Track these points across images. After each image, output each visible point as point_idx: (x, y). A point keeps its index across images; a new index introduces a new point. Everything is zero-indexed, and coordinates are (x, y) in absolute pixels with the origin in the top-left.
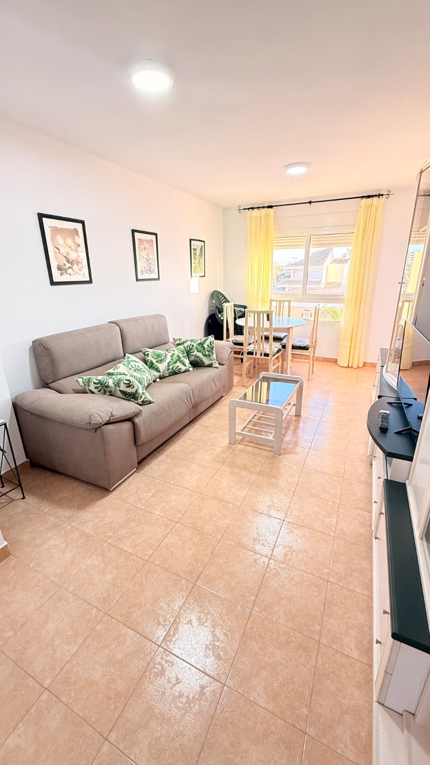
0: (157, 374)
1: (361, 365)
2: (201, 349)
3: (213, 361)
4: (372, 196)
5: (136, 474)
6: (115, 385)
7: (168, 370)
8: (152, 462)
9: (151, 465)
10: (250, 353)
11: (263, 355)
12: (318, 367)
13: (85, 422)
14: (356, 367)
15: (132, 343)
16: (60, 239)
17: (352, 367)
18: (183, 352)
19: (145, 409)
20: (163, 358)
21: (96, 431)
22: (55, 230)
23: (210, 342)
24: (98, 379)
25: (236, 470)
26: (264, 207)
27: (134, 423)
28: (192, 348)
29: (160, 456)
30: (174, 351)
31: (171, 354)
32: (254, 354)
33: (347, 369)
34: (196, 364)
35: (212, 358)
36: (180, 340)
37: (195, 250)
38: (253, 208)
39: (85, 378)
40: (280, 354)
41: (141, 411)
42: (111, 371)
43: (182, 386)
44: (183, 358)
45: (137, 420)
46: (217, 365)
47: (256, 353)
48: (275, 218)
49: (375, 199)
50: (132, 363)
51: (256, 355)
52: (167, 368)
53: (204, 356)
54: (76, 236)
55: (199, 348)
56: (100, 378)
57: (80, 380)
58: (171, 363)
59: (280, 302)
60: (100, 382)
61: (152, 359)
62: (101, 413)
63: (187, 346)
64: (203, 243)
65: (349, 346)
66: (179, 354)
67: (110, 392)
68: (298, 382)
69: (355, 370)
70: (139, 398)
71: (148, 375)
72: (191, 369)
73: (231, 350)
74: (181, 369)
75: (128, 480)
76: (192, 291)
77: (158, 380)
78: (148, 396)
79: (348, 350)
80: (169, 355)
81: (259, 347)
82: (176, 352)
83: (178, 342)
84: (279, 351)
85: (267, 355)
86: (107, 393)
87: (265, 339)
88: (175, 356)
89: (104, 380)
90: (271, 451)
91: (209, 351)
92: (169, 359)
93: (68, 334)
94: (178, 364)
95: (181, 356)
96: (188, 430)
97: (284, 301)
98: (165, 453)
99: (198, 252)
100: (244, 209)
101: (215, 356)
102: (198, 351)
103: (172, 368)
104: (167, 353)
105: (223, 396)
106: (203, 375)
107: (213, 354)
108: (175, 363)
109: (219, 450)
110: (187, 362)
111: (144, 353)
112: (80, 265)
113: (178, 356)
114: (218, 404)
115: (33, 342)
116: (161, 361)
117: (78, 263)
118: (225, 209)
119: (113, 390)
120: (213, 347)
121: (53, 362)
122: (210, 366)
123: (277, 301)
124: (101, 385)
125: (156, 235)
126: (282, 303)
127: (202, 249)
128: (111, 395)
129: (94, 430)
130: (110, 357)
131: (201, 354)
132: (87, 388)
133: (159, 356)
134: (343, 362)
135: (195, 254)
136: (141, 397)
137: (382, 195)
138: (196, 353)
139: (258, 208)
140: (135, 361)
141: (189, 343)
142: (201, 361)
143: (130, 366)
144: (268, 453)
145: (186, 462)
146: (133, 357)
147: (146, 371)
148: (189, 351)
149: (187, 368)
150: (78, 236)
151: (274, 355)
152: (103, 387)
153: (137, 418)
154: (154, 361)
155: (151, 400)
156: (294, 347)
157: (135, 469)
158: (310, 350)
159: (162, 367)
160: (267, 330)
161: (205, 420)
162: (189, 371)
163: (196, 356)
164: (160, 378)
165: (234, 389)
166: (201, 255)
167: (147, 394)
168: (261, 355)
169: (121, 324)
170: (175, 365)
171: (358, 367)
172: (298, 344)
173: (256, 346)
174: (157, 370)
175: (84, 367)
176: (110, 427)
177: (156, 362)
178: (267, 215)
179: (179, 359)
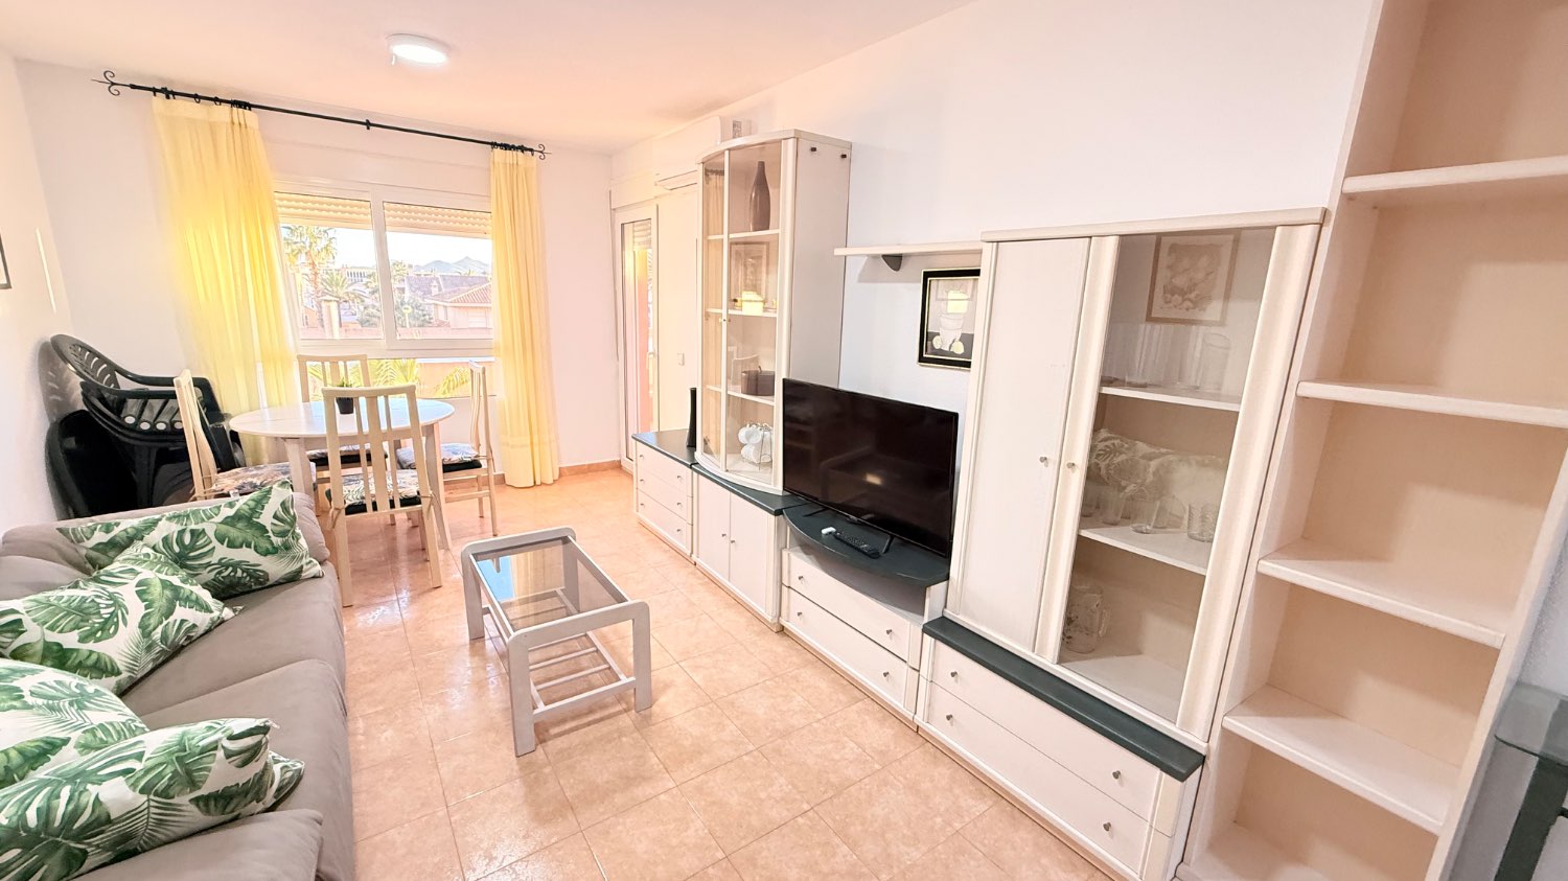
2: (249, 534)
3: (304, 561)
6: (160, 793)
7: (149, 648)
14: (549, 481)
17: (542, 484)
20: (106, 612)
23: (282, 504)
26: (215, 100)
28: (193, 540)
31: (128, 589)
35: (296, 550)
38: (169, 93)
44: (187, 587)
46: (316, 567)
48: (270, 140)
49: (518, 154)
51: (375, 509)
52: (144, 645)
53: (263, 553)
55: (233, 533)
58: (153, 621)
59: (334, 361)
65: (529, 443)
66: (163, 577)
69: (551, 487)
72: (228, 613)
74: (194, 626)
79: (529, 449)
80: (128, 594)
81: (383, 486)
82: (146, 573)
88: (156, 590)
90: (628, 709)
91: (282, 534)
92: (136, 609)
94: (181, 612)
95: (176, 581)
97: (345, 359)
101: (302, 541)
102: (230, 546)
103: (164, 638)
104: (111, 589)
107: (296, 537)
108: (170, 612)
109: (514, 791)
110: (206, 596)
113: (165, 584)
116: (107, 628)
120: (295, 518)
122: (294, 578)
131: (251, 551)
133: (81, 612)
134: (522, 477)
137: (531, 150)
138: (223, 553)
142: (254, 573)
144: (627, 715)
148: (183, 555)
149: (213, 614)
156: (447, 468)
158: (481, 466)
159: (119, 647)
162: (223, 622)
163: (227, 564)
168: (393, 507)
170: (171, 619)
174: (101, 667)
177: (82, 640)
178: (238, 126)
179: (177, 596)
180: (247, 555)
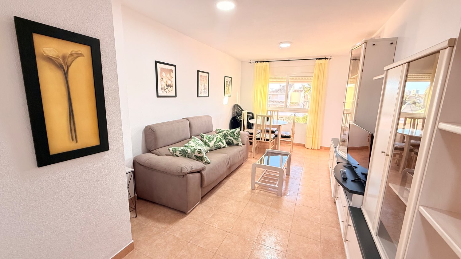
0: (209, 148)
1: (319, 148)
2: (233, 135)
3: (239, 142)
4: (322, 59)
5: (200, 205)
6: (192, 152)
7: (215, 146)
8: (208, 198)
9: (208, 200)
10: (258, 139)
11: (265, 140)
12: (295, 148)
13: (179, 171)
14: (316, 149)
15: (195, 130)
16: (164, 74)
17: (314, 149)
18: (222, 136)
19: (207, 166)
20: (212, 139)
21: (183, 177)
22: (162, 69)
23: (238, 131)
24: (181, 148)
25: (257, 204)
26: (264, 62)
27: (201, 175)
28: (227, 134)
29: (212, 195)
30: (218, 136)
31: (216, 137)
32: (260, 139)
33: (311, 150)
34: (230, 144)
35: (238, 140)
36: (220, 130)
37: (227, 82)
38: (258, 62)
39: (173, 148)
40: (274, 140)
41: (205, 167)
42: (187, 145)
43: (224, 155)
44: (222, 140)
45: (203, 172)
46: (241, 144)
47: (261, 139)
48: (270, 67)
49: (323, 60)
50: (197, 141)
51: (261, 140)
53: (234, 139)
54: (171, 73)
55: (231, 134)
56: (182, 148)
57: (171, 149)
58: (216, 142)
59: (273, 111)
60: (183, 150)
61: (206, 140)
62: (187, 167)
63: (224, 133)
64: (231, 78)
65: (312, 137)
67: (188, 156)
68: (288, 155)
69: (316, 151)
70: (204, 160)
71: (204, 149)
72: (227, 146)
73: (248, 137)
74: (221, 146)
75: (196, 208)
76: (224, 104)
77: (209, 152)
78: (208, 159)
79: (312, 139)
80: (215, 138)
81: (263, 135)
82: (219, 137)
83: (219, 131)
84: (274, 138)
85: (268, 140)
86: (186, 157)
87: (267, 132)
88: (218, 139)
89: (185, 149)
90: (276, 194)
91: (237, 136)
92: (215, 140)
93: (164, 124)
94: (220, 143)
95: (221, 138)
96: (226, 181)
97: (275, 111)
98: (215, 194)
99: (228, 83)
100: (253, 62)
101: (240, 139)
102: (231, 136)
103: (217, 145)
104: (214, 137)
105: (243, 163)
106: (234, 150)
107: (239, 138)
108: (219, 142)
109: (245, 193)
110: (225, 142)
111: (201, 136)
112: (172, 87)
113: (220, 138)
114: (240, 167)
115: (146, 127)
116: (211, 141)
117: (171, 87)
118: (242, 62)
119: (190, 154)
120: (239, 134)
121: (156, 139)
122: (237, 145)
123: (271, 111)
124: (183, 152)
125: (209, 73)
126: (274, 112)
127: (231, 82)
128: (188, 158)
129: (182, 177)
130: (183, 137)
132: (174, 154)
133: (210, 138)
134: (309, 146)
135: (227, 84)
136: (205, 159)
137: (327, 58)
138: (229, 137)
139: (261, 62)
140: (198, 140)
141: (225, 132)
142: (232, 142)
143: (196, 143)
144: (274, 195)
145: (228, 199)
146: (196, 138)
147: (204, 146)
148: (225, 136)
149: (225, 145)
150: (172, 73)
151: (272, 140)
152: (184, 153)
153: (203, 171)
154: (207, 141)
155: (210, 161)
156: (282, 136)
157: (199, 202)
158: (291, 138)
159: (211, 144)
160: (268, 126)
161: (235, 176)
162: (226, 147)
163: (229, 139)
164: (210, 151)
165: (249, 159)
166: (229, 85)
167: (207, 158)
168: (264, 140)
169: (190, 120)
171: (318, 149)
172: (284, 135)
173: (262, 135)
174: (209, 146)
175: (171, 143)
176: (191, 175)
177: (208, 141)
178: (266, 66)
179: (220, 140)
180: (232, 138)
